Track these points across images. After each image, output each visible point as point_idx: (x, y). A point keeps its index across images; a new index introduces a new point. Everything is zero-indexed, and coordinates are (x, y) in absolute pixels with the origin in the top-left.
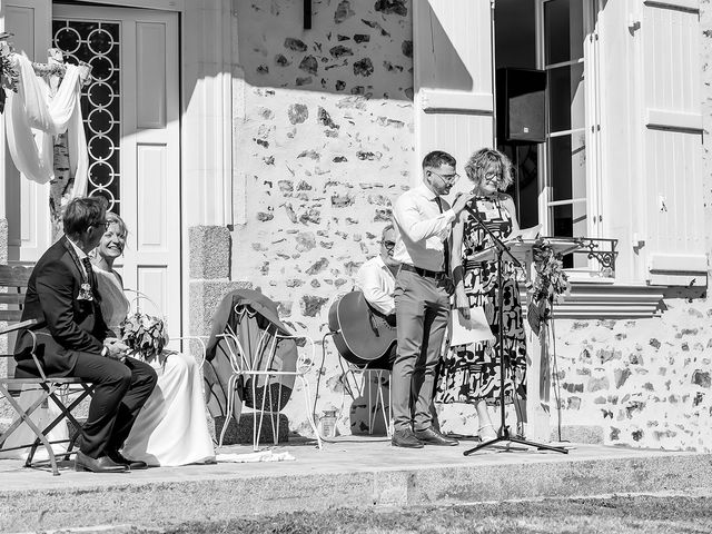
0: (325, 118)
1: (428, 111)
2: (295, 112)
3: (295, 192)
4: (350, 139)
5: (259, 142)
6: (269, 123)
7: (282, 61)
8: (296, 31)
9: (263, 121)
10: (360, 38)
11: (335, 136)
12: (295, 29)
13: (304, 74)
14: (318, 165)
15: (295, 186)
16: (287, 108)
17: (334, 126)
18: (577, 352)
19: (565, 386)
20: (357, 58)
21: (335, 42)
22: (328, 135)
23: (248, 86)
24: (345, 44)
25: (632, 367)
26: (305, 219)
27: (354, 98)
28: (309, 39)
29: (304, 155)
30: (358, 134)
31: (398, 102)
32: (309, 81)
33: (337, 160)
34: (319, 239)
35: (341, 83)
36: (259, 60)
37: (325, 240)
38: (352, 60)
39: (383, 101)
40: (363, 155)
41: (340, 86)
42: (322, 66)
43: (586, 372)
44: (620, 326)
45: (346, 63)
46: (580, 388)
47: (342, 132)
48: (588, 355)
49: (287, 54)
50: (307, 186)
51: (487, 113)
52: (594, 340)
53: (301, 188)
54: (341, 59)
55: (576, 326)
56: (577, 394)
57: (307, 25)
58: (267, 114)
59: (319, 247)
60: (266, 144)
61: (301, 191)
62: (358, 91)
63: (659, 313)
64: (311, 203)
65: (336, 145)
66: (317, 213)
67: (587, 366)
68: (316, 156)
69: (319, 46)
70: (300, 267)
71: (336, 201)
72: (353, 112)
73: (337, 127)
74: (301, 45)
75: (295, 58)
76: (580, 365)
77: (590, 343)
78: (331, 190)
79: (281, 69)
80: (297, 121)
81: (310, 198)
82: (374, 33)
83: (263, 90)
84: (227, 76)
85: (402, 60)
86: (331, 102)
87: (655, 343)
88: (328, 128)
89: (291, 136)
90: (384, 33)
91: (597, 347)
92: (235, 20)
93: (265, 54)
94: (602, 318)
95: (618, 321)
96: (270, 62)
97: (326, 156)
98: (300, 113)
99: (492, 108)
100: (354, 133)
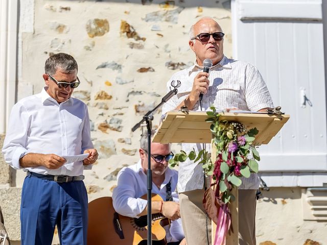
0: (129, 32)
1: (245, 20)
2: (93, 26)
3: (93, 101)
4: (157, 51)
6: (63, 37)
9: (56, 35)
11: (140, 47)
14: (119, 75)
15: (93, 95)
16: (85, 23)
17: (139, 38)
22: (132, 46)
26: (104, 127)
27: (163, 12)
29: (104, 66)
30: (167, 46)
33: (142, 70)
34: (120, 146)
37: (127, 147)
40: (173, 65)
41: (147, 2)
47: (149, 44)
50: (106, 95)
51: (315, 21)
53: (99, 97)
58: (60, 28)
59: (120, 154)
61: (99, 101)
62: (167, 3)
64: (111, 112)
65: (141, 56)
66: (119, 121)
68: (118, 67)
70: (97, 174)
71: (140, 109)
72: (162, 25)
73: (144, 39)
78: (135, 100)
80: (96, 34)
81: (111, 107)
86: (136, 16)
88: (132, 40)
89: (88, 49)
97: (129, 67)
98: (100, 27)
99: (319, 15)
100: (162, 44)
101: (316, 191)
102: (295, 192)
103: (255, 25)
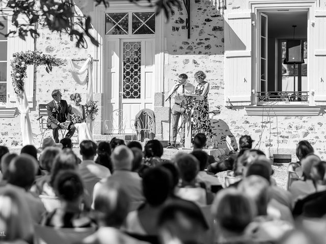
0: (195, 62)
1: (228, 58)
2: (185, 61)
4: (203, 67)
5: (174, 70)
6: (176, 65)
7: (181, 48)
8: (186, 39)
9: (175, 64)
10: (206, 39)
11: (198, 67)
12: (185, 39)
13: (188, 51)
14: (192, 75)
16: (183, 60)
17: (198, 64)
18: (286, 126)
19: (281, 136)
20: (206, 45)
21: (198, 41)
22: (196, 66)
23: (170, 55)
24: (202, 41)
25: (310, 131)
27: (204, 56)
28: (190, 41)
29: (188, 73)
30: (206, 66)
31: (220, 55)
32: (190, 52)
35: (200, 52)
36: (174, 48)
38: (204, 45)
39: (214, 56)
40: (207, 71)
41: (200, 53)
42: (194, 48)
43: (289, 132)
44: (305, 118)
45: (202, 46)
46: (287, 137)
47: (200, 66)
48: (291, 127)
49: (183, 46)
51: (249, 57)
52: (293, 123)
54: (200, 46)
55: (286, 118)
56: (286, 139)
57: (189, 37)
58: (176, 62)
60: (176, 70)
62: (206, 54)
63: (321, 114)
65: (198, 69)
67: (290, 130)
68: (192, 72)
69: (193, 43)
72: (204, 60)
74: (187, 43)
75: (185, 47)
76: (287, 130)
77: (292, 123)
79: (181, 50)
80: (186, 64)
82: (212, 37)
83: (175, 56)
84: (163, 53)
85: (221, 44)
86: (197, 57)
87: (320, 124)
89: (183, 68)
90: (215, 37)
91: (295, 125)
92: (166, 39)
93: (176, 46)
94: (297, 116)
95: (304, 117)
96: (177, 48)
98: (187, 61)
99: (250, 55)
100: (204, 65)
101: (247, 107)
102: (242, 107)
103: (231, 59)
